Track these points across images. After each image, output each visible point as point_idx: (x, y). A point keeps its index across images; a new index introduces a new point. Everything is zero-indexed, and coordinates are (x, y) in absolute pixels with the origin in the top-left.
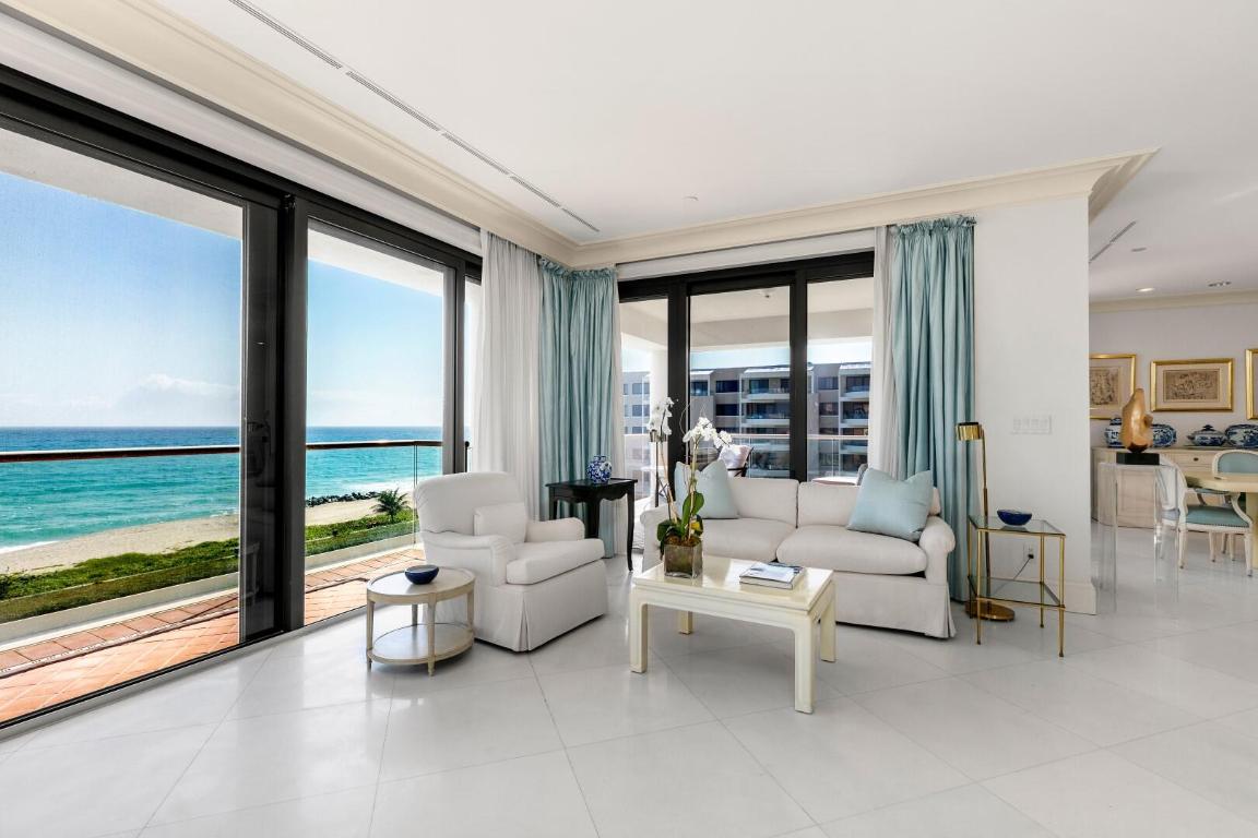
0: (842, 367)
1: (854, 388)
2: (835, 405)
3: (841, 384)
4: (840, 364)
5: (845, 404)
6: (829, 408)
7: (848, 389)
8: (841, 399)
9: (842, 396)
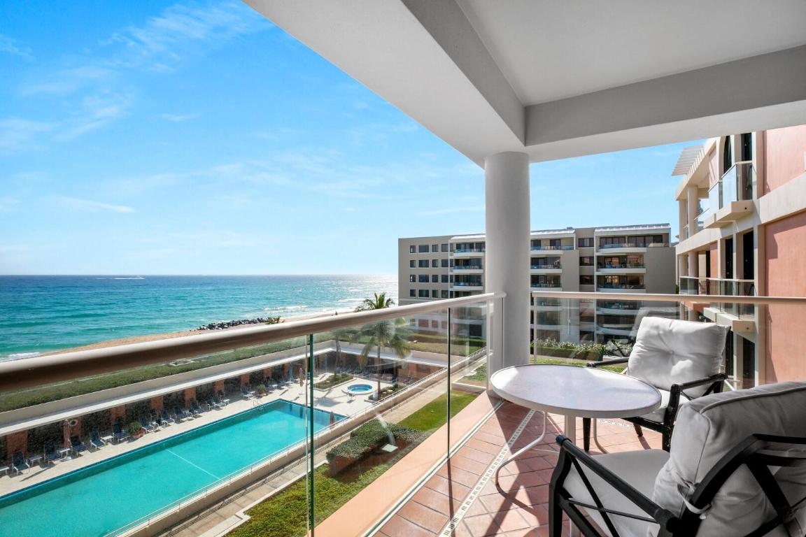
0: (596, 230)
1: (607, 246)
2: (591, 258)
3: (596, 242)
4: (595, 228)
5: (598, 257)
6: (587, 261)
7: (601, 246)
8: (596, 254)
9: (597, 251)
